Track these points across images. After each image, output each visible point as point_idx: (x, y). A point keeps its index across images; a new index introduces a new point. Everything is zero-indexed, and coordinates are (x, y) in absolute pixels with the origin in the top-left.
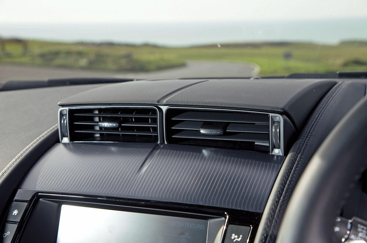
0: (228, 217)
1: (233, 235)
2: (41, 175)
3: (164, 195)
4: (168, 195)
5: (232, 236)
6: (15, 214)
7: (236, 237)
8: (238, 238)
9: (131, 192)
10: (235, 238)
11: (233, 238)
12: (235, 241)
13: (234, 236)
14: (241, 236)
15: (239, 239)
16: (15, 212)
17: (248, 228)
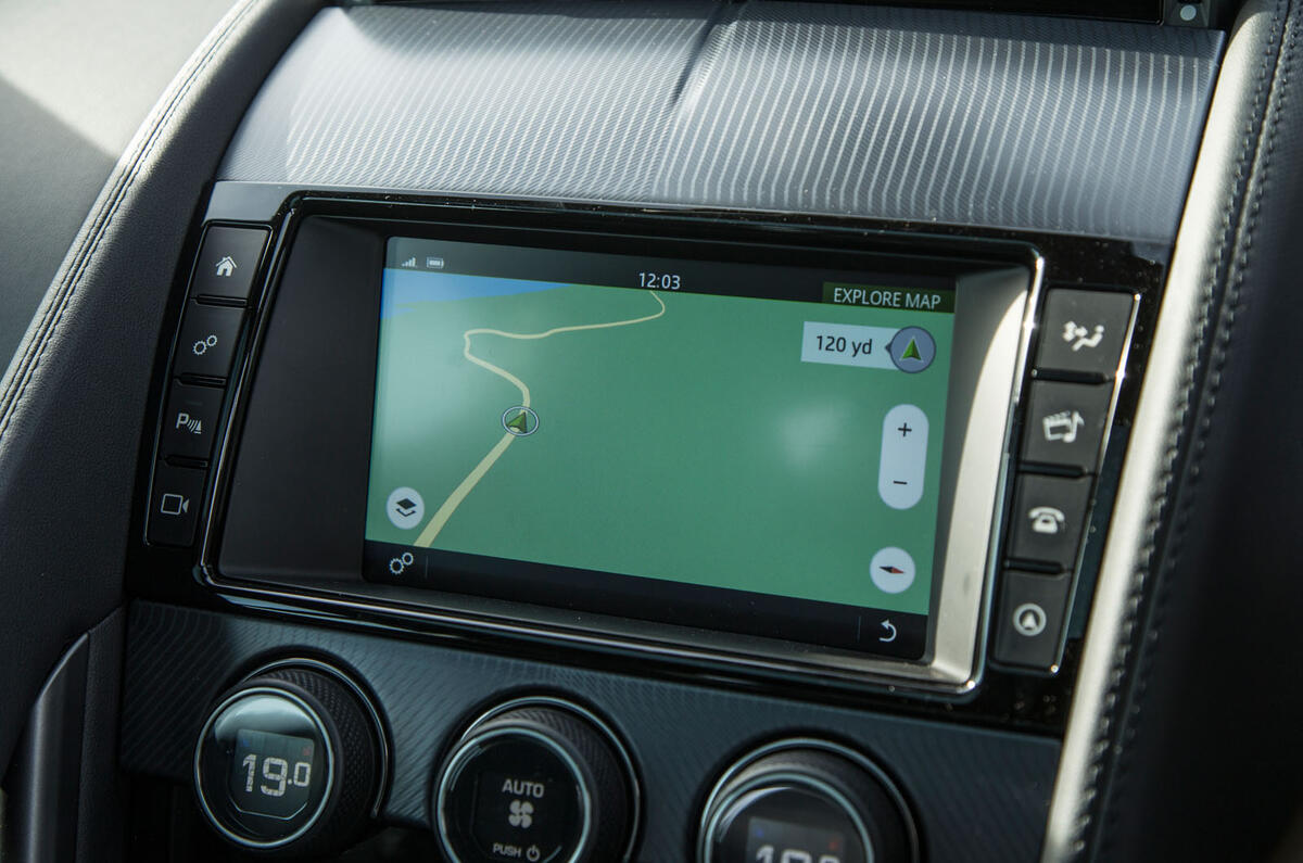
0: (1040, 263)
1: (1070, 326)
2: (294, 129)
3: (786, 192)
4: (800, 192)
5: (1064, 331)
6: (225, 270)
7: (1082, 332)
8: (1089, 336)
9: (655, 186)
10: (1077, 339)
11: (1069, 336)
12: (1077, 347)
13: (1071, 330)
14: (1100, 329)
15: (1095, 341)
16: (226, 266)
17: (1125, 298)
